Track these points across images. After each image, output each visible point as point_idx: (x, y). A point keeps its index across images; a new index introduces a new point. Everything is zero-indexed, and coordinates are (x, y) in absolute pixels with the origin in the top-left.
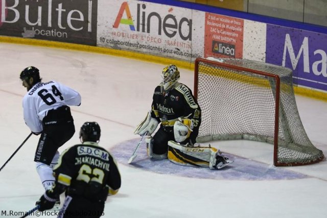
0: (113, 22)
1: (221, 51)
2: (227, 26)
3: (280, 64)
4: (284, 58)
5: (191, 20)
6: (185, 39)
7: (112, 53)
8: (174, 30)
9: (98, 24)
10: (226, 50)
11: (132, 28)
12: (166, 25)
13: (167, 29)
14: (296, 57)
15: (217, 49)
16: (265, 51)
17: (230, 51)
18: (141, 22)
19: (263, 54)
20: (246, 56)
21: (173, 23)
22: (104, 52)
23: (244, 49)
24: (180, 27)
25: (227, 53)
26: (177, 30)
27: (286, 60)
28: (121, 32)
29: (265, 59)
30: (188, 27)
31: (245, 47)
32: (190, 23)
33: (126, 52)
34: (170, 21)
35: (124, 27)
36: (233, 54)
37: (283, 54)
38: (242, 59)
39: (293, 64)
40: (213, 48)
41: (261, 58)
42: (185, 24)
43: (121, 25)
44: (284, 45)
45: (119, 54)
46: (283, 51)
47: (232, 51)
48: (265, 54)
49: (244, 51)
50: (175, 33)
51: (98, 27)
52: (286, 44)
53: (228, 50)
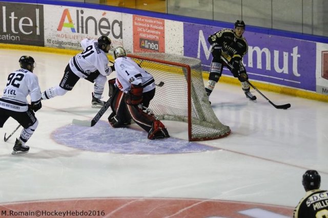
0: (57, 26)
1: (147, 46)
2: (151, 26)
3: (195, 56)
4: (199, 50)
5: (121, 22)
6: (117, 37)
7: (57, 52)
8: (108, 30)
9: (45, 28)
10: (151, 46)
11: (73, 30)
12: (101, 27)
13: (102, 30)
14: (209, 49)
15: (143, 45)
16: (183, 45)
17: (154, 46)
18: (80, 25)
19: (181, 48)
20: (168, 50)
21: (107, 25)
22: (51, 51)
23: (166, 44)
24: (113, 28)
25: (153, 48)
26: (110, 31)
27: (201, 52)
28: (64, 34)
29: (183, 52)
30: (119, 28)
31: (166, 42)
32: (121, 24)
33: (69, 51)
34: (104, 23)
35: (66, 30)
36: (157, 49)
37: (198, 48)
38: (164, 52)
39: (206, 55)
41: (180, 51)
42: (116, 25)
43: (64, 28)
44: (198, 40)
45: (63, 53)
46: (197, 45)
47: (156, 46)
48: (183, 48)
49: (166, 46)
50: (109, 33)
51: (45, 30)
52: (200, 39)
53: (152, 46)
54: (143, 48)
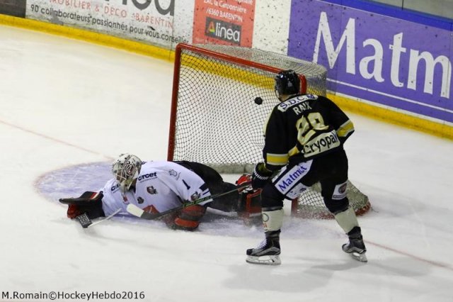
1: (219, 34)
3: (310, 58)
4: (317, 50)
6: (163, 12)
7: (49, 30)
10: (227, 33)
14: (335, 48)
15: (212, 31)
16: (288, 37)
17: (233, 34)
19: (284, 42)
20: (257, 44)
22: (36, 28)
23: (254, 32)
25: (229, 38)
27: (319, 54)
29: (286, 50)
31: (256, 30)
33: (71, 29)
36: (238, 40)
37: (315, 44)
38: (251, 47)
39: (329, 60)
40: (207, 29)
41: (281, 47)
44: (317, 29)
45: (60, 32)
46: (315, 39)
47: (236, 35)
48: (287, 42)
49: (254, 36)
50: (149, 2)
52: (320, 28)
53: (229, 34)
54: (210, 36)
